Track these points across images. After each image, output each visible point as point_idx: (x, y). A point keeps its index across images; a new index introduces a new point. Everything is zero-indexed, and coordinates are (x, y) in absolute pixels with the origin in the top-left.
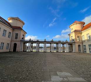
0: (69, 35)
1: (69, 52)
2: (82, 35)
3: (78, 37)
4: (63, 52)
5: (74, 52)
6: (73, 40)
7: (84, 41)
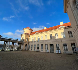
0: (21, 35)
1: (17, 50)
2: (30, 38)
3: (27, 38)
4: (11, 50)
5: (21, 50)
6: (23, 40)
7: (30, 42)
